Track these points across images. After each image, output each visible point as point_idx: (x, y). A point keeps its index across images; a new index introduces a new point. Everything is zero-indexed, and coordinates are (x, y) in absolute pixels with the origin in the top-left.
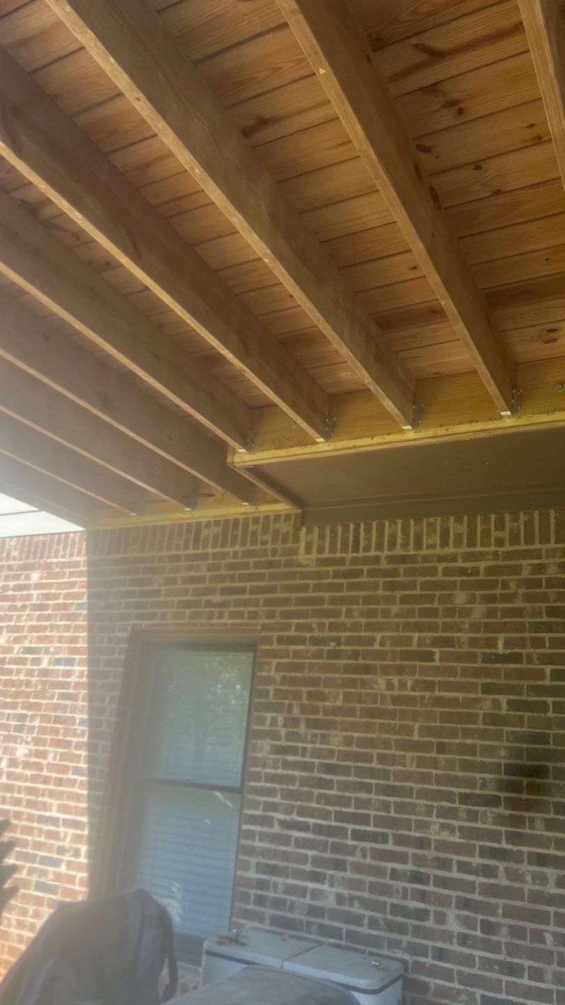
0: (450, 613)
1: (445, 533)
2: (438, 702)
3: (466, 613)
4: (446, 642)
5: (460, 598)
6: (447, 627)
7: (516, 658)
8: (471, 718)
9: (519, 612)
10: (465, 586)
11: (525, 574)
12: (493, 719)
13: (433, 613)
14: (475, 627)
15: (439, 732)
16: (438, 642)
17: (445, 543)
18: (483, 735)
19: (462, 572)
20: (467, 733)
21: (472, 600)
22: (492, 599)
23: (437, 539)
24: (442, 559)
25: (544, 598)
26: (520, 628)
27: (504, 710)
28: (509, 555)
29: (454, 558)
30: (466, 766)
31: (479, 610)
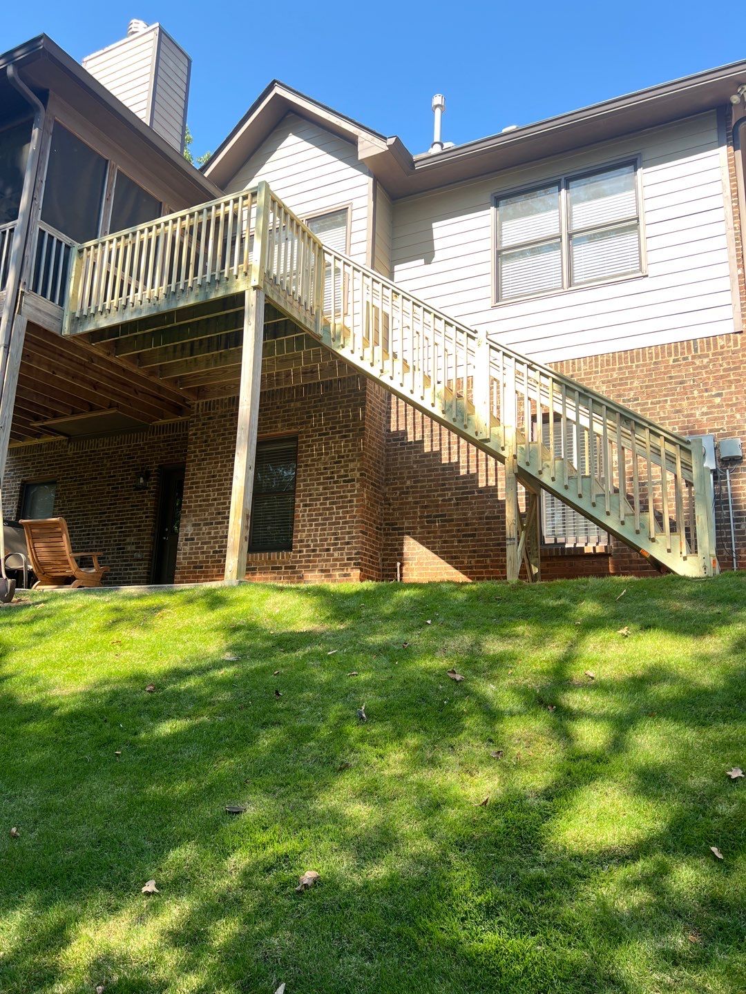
0: (102, 466)
1: (104, 443)
3: (106, 465)
5: (105, 461)
7: (114, 476)
8: (103, 493)
9: (116, 464)
10: (106, 458)
11: (119, 453)
12: (108, 493)
13: (99, 466)
14: (107, 469)
15: (97, 498)
17: (103, 446)
18: (105, 497)
19: (106, 454)
20: (102, 497)
21: (107, 462)
22: (112, 461)
23: (101, 445)
24: (102, 450)
25: (122, 459)
26: (116, 468)
27: (110, 490)
28: (117, 448)
29: (105, 450)
30: (101, 505)
31: (109, 464)
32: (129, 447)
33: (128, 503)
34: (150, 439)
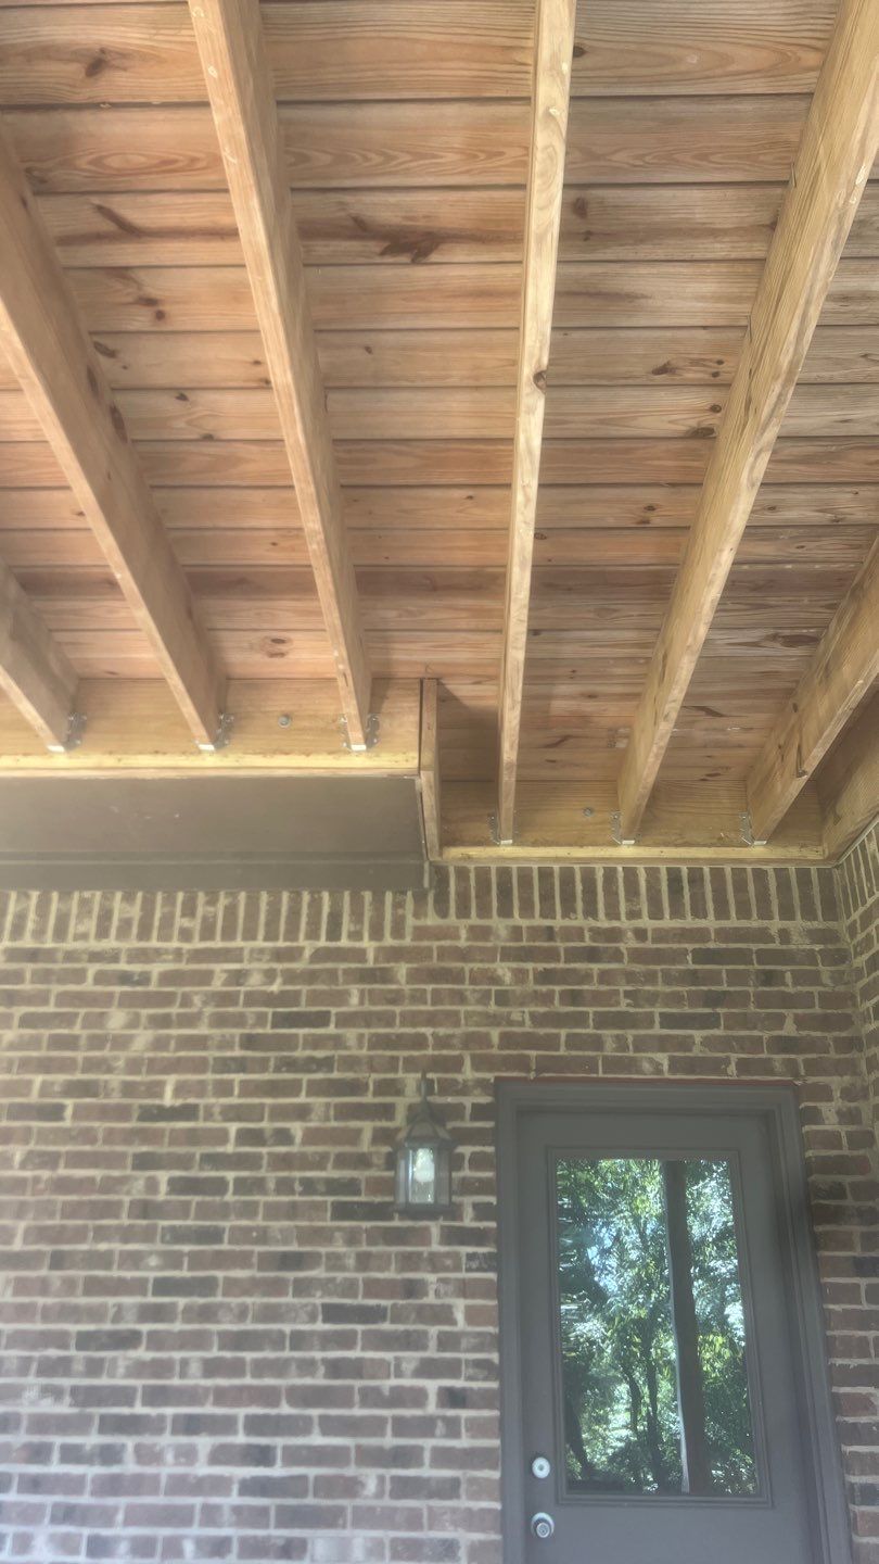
0: (97, 1042)
1: (106, 916)
2: (62, 1185)
3: (121, 1042)
4: (87, 1089)
5: (117, 1020)
6: (90, 1065)
7: (188, 1112)
8: (111, 1209)
9: (200, 1042)
10: (127, 1001)
11: (217, 985)
12: (145, 1209)
13: (71, 1043)
14: (134, 1066)
15: (58, 1235)
16: (73, 1089)
17: (102, 932)
18: (127, 1235)
19: (125, 978)
20: (101, 1234)
21: (134, 1023)
22: (165, 1021)
23: (91, 925)
24: (95, 957)
25: (239, 1020)
26: (200, 1066)
27: (162, 1195)
28: (198, 955)
29: (114, 957)
30: (93, 1286)
31: (143, 1038)
32: (279, 955)
33: (302, 1288)
34: (420, 933)
